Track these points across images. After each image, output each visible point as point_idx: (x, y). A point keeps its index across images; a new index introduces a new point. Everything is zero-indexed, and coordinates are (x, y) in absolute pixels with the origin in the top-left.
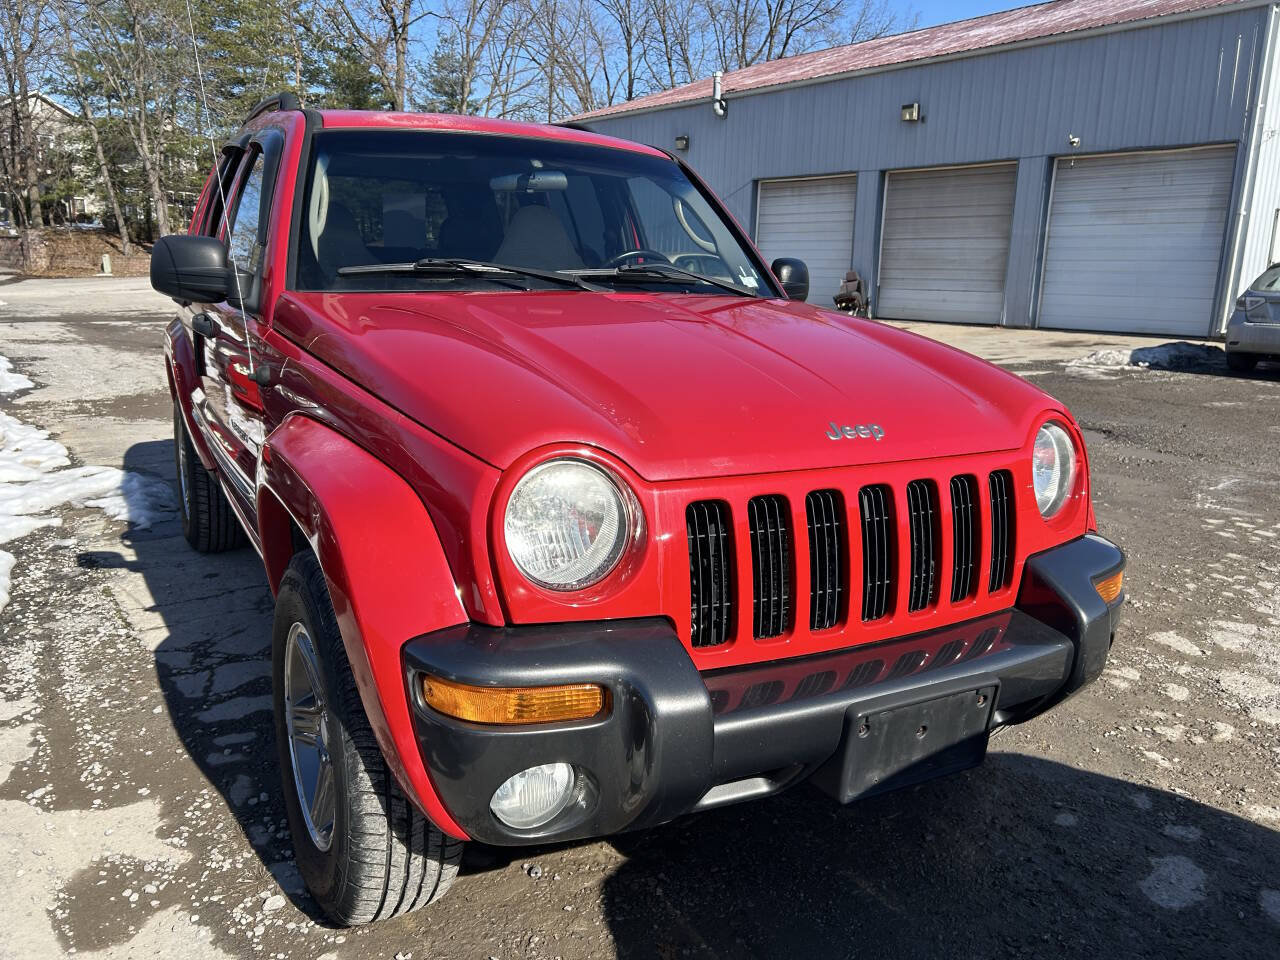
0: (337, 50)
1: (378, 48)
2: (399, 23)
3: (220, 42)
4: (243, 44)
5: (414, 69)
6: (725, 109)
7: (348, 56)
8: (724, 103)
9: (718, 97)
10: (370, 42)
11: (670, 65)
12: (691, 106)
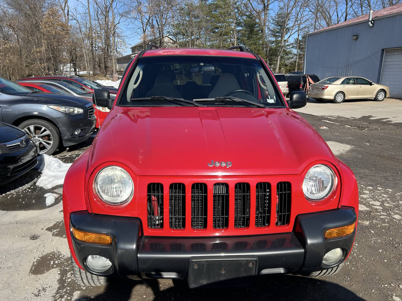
0: (246, 15)
1: (259, 13)
2: (266, 5)
3: (213, 16)
4: (219, 17)
5: (270, 19)
6: (373, 24)
7: (249, 17)
8: (373, 22)
9: (370, 20)
10: (256, 12)
11: (362, 8)
12: (360, 24)
